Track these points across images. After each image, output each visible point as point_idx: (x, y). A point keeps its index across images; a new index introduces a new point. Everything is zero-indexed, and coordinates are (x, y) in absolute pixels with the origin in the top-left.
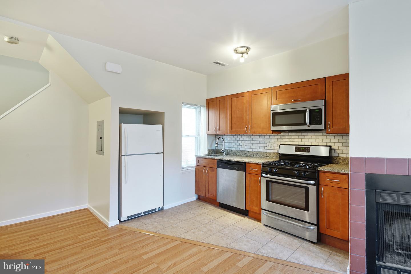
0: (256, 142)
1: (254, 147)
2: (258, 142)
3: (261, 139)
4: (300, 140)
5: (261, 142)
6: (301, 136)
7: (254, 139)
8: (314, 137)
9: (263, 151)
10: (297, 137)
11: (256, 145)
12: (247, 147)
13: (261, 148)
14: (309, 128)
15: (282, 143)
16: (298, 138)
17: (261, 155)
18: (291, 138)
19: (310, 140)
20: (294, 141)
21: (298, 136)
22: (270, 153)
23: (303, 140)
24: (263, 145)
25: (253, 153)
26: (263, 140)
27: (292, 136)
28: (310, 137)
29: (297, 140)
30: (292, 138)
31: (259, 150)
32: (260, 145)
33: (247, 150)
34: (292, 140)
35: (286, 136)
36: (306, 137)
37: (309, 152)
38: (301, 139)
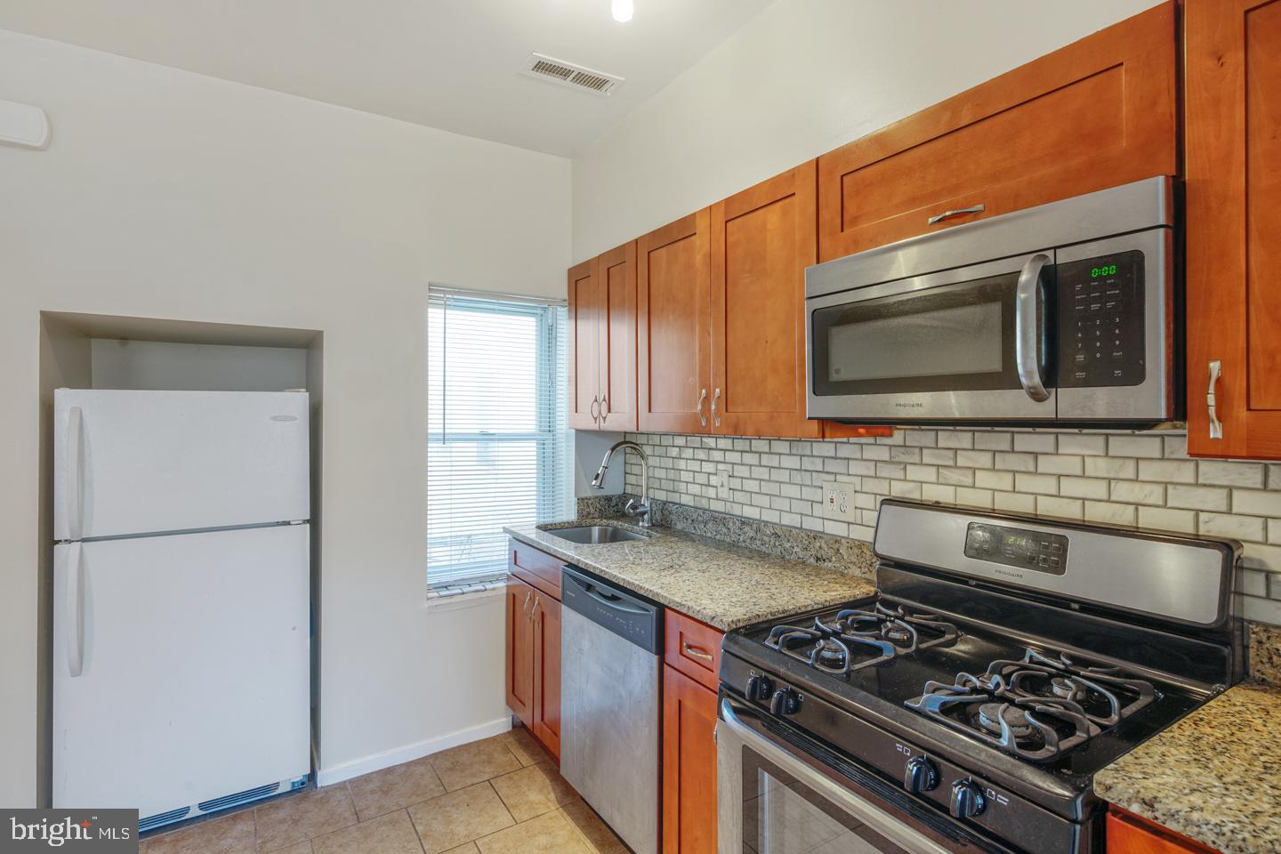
0: (776, 475)
1: (765, 501)
2: (784, 475)
3: (793, 462)
4: (1005, 481)
5: (797, 478)
6: (1013, 451)
7: (765, 460)
8: (1099, 466)
9: (809, 524)
10: (984, 460)
11: (773, 489)
12: (739, 496)
13: (797, 506)
14: (1044, 410)
15: (898, 490)
16: (994, 469)
17: (796, 549)
18: (951, 463)
19: (1069, 487)
20: (969, 481)
21: (994, 452)
22: (837, 540)
23: (1024, 483)
24: (808, 493)
25: (758, 530)
26: (807, 464)
27: (956, 450)
28: (1072, 465)
29: (983, 479)
30: (956, 467)
31: (787, 520)
32: (793, 491)
33: (737, 510)
34: (954, 476)
35: (921, 448)
36: (1045, 464)
37: (1058, 567)
38: (1009, 477)
